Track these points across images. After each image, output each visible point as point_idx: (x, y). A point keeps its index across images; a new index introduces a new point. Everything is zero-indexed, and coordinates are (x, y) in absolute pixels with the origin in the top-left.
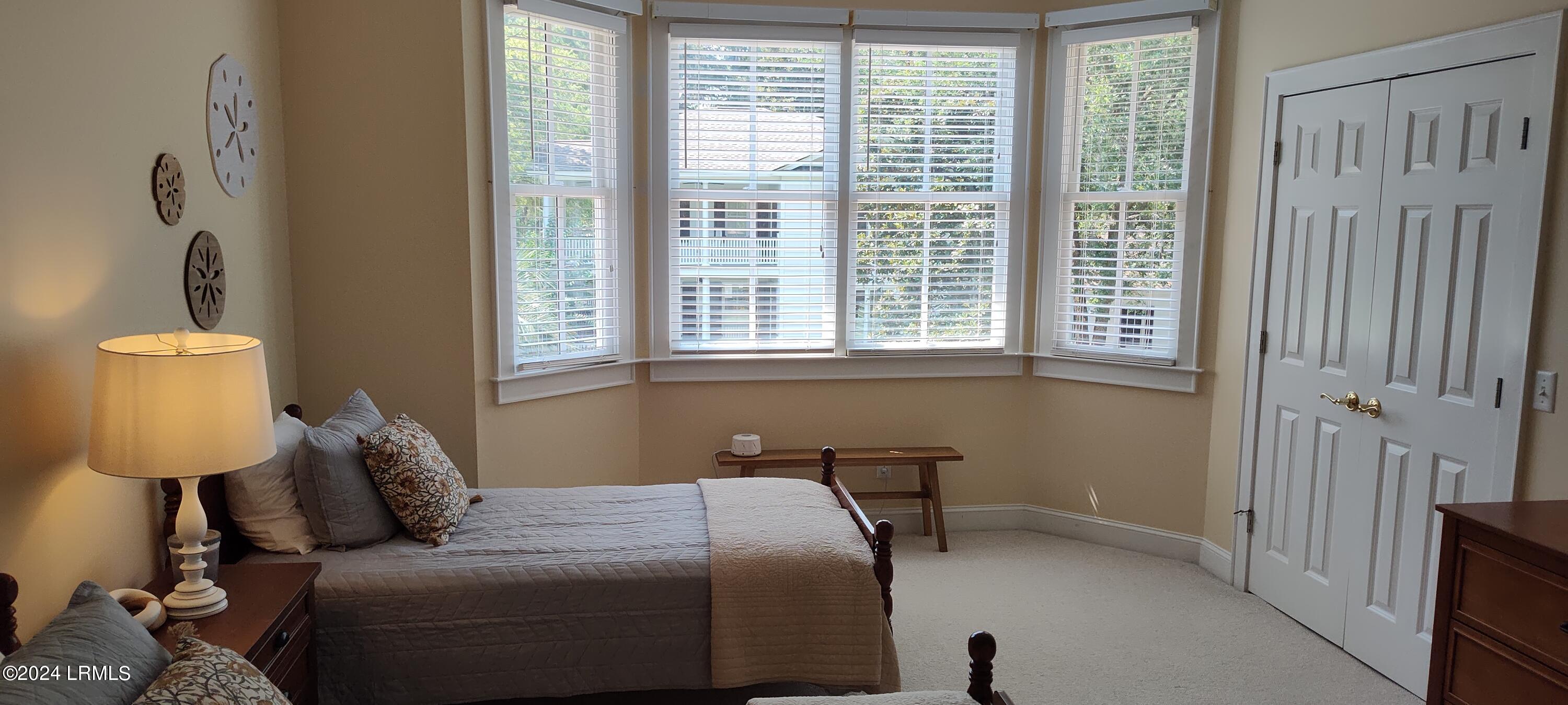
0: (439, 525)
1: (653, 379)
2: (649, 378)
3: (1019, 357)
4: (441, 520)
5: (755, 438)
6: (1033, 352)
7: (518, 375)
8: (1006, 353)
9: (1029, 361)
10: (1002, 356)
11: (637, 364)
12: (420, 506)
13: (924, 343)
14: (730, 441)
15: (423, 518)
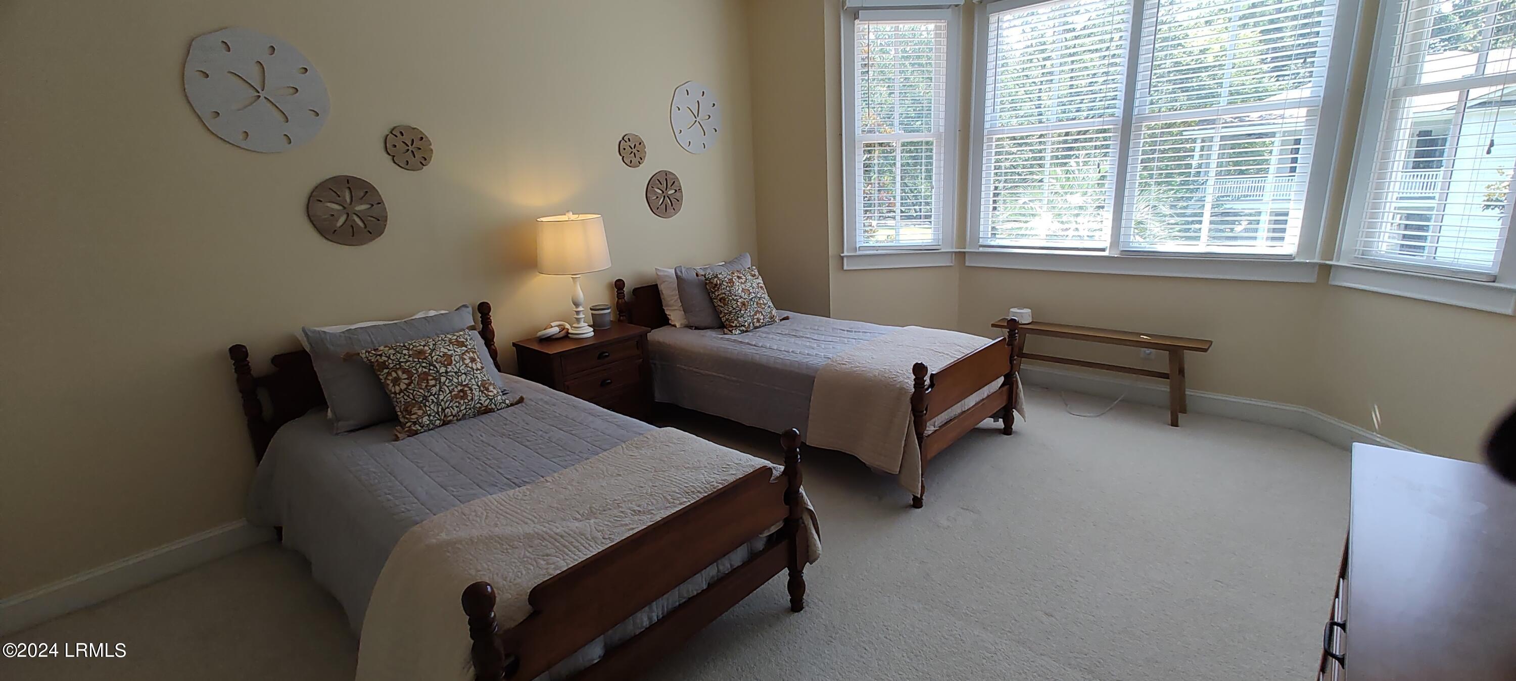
0: (734, 325)
1: (967, 264)
2: (965, 263)
3: (1313, 265)
4: (735, 322)
5: (1027, 311)
6: (1332, 260)
7: (858, 253)
8: (1296, 260)
9: (1326, 270)
10: (1292, 263)
11: (955, 252)
12: (727, 313)
13: (1201, 247)
14: (1009, 311)
15: (727, 320)
